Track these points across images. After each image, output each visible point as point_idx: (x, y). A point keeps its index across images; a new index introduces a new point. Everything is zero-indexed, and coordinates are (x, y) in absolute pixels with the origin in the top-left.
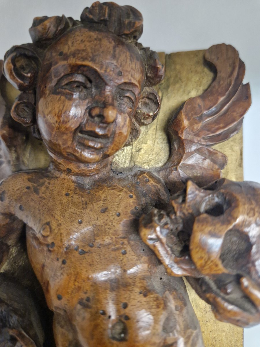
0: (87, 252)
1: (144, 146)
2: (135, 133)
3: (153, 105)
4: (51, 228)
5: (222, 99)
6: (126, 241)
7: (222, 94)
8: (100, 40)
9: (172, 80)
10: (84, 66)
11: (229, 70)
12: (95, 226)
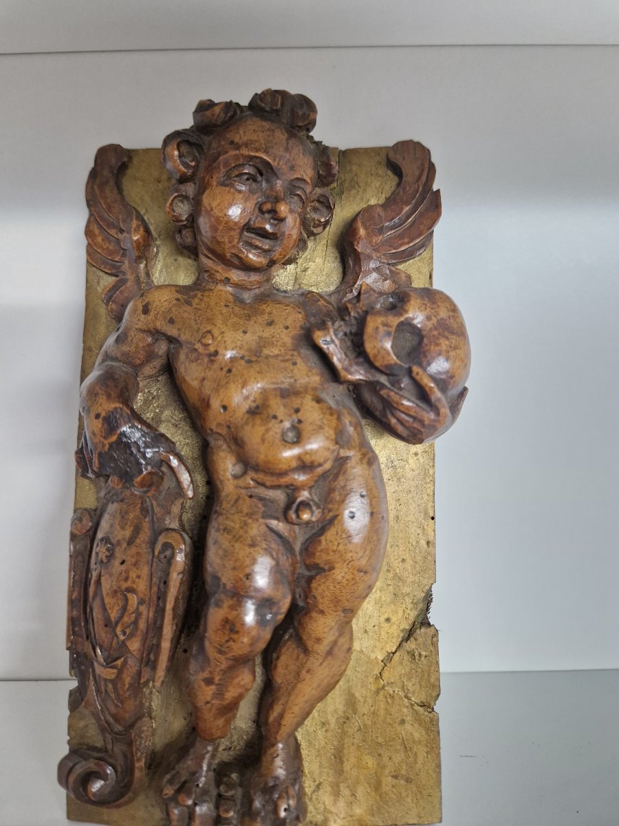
0: (254, 362)
1: (312, 265)
2: (301, 244)
3: (324, 210)
4: (213, 336)
5: (407, 209)
6: (296, 353)
7: (407, 204)
8: (273, 131)
9: (346, 185)
10: (257, 157)
11: (417, 173)
12: (260, 338)
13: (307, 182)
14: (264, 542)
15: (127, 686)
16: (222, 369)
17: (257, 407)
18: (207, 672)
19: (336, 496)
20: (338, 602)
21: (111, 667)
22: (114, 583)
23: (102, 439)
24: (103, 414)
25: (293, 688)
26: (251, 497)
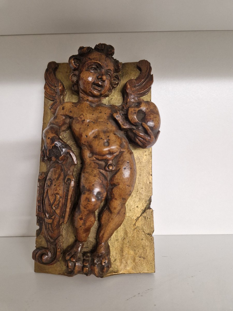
0: (95, 123)
1: (114, 97)
2: (110, 90)
3: (117, 80)
4: (83, 115)
5: (143, 80)
6: (108, 121)
8: (101, 55)
9: (124, 73)
10: (97, 63)
11: (146, 69)
12: (97, 116)
13: (112, 71)
14: (98, 176)
15: (55, 225)
16: (86, 125)
17: (96, 136)
18: (81, 216)
19: (120, 163)
20: (121, 196)
21: (50, 219)
22: (52, 192)
23: (50, 145)
24: (50, 137)
25: (107, 225)
26: (94, 163)
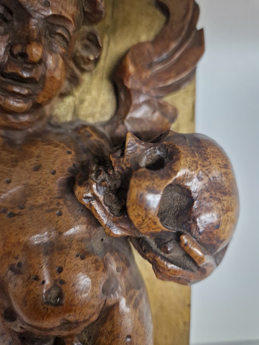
0: (17, 215)
1: (88, 98)
2: (75, 81)
3: (94, 48)
5: (173, 45)
6: (61, 201)
12: (26, 185)
13: (68, 20)
